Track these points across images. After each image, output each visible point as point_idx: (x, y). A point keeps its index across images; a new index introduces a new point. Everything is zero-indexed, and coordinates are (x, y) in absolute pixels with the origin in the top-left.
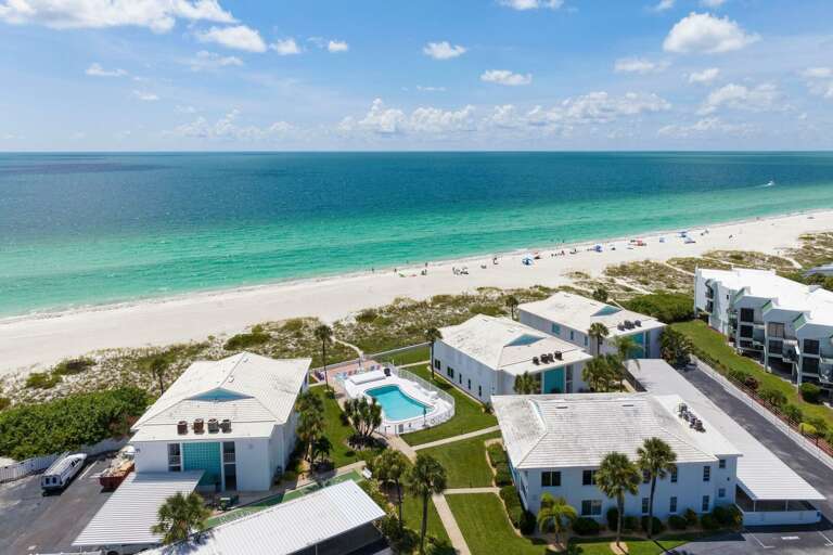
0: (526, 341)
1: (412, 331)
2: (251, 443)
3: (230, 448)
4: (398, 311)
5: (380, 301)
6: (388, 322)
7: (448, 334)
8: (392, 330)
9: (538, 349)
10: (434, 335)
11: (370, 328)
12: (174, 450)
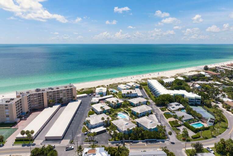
0: (126, 86)
1: (115, 86)
2: (104, 92)
3: (103, 93)
4: (113, 84)
5: (112, 83)
6: (113, 85)
7: (119, 86)
8: (113, 86)
9: (126, 87)
10: (117, 86)
11: (111, 86)
12: (99, 93)
